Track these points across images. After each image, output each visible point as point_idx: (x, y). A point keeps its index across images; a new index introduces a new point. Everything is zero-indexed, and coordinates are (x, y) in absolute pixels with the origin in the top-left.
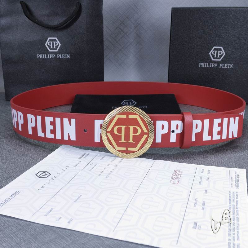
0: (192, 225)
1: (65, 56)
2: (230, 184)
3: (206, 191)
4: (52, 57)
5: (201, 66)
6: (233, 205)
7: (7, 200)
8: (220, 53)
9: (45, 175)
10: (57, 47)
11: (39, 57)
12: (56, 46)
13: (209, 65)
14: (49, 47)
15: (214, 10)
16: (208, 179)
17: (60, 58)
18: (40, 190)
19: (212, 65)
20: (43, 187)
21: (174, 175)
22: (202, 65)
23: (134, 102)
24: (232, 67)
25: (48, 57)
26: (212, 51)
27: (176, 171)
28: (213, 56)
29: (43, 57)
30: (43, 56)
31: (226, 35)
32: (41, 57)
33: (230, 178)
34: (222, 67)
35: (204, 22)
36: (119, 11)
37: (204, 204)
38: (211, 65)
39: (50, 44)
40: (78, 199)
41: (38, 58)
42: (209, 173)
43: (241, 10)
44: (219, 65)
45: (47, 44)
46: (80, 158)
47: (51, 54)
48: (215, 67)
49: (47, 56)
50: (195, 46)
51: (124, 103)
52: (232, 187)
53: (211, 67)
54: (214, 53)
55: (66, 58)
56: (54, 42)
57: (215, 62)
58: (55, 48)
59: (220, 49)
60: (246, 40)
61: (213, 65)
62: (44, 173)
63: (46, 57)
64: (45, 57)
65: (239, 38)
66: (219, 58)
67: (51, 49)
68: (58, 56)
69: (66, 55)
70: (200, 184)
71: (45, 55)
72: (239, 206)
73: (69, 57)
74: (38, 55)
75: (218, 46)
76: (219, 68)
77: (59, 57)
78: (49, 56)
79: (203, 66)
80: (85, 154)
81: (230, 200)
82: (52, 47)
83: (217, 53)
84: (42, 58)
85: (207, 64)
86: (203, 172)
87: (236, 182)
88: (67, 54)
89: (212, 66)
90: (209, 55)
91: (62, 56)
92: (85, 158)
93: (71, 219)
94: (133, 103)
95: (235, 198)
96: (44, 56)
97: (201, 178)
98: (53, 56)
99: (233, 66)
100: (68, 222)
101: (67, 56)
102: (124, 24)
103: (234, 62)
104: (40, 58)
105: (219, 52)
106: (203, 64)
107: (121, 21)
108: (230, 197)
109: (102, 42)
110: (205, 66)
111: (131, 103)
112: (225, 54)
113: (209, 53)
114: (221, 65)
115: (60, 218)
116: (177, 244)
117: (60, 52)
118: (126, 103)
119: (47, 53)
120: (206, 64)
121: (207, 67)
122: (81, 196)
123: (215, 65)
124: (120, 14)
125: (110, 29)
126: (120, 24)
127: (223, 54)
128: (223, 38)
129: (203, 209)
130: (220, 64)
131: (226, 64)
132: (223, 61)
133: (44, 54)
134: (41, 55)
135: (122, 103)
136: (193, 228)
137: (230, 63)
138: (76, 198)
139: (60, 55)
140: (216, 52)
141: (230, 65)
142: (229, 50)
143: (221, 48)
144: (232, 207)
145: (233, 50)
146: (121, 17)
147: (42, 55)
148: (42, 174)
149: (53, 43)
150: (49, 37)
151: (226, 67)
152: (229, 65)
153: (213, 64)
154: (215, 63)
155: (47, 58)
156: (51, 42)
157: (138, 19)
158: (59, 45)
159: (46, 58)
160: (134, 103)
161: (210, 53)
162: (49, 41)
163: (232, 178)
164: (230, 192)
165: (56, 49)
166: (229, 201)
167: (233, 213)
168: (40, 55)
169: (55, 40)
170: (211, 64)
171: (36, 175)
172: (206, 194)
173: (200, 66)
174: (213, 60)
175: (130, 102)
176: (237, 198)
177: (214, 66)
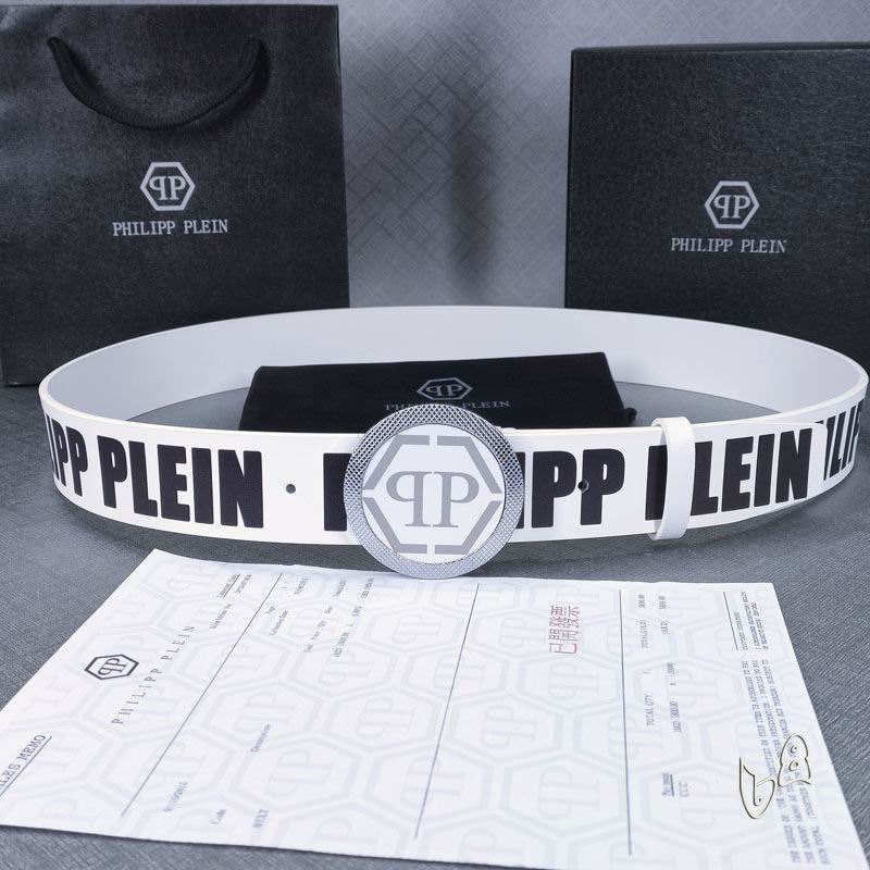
0: (659, 785)
1: (211, 226)
2: (737, 636)
3: (670, 666)
4: (165, 231)
5: (678, 247)
6: (765, 705)
7: (12, 774)
8: (742, 202)
9: (121, 668)
10: (181, 194)
11: (120, 232)
12: (177, 191)
13: (705, 244)
14: (156, 194)
15: (717, 57)
16: (664, 627)
17: (195, 232)
18: (118, 721)
19: (714, 243)
20: (125, 712)
21: (556, 622)
22: (681, 243)
23: (461, 384)
24: (783, 250)
25: (151, 231)
26: (713, 197)
27: (556, 610)
28: (718, 213)
29: (133, 231)
30: (132, 226)
31: (762, 142)
32: (127, 232)
33: (733, 617)
34: (748, 249)
35: (685, 97)
36: (415, 61)
37: (675, 713)
38: (711, 244)
39: (157, 183)
40: (261, 741)
41: (116, 234)
42: (663, 606)
43: (808, 54)
44: (737, 245)
45: (148, 187)
46: (224, 594)
47: (161, 220)
48: (725, 250)
49: (148, 227)
50: (658, 178)
51: (428, 390)
52: (745, 647)
53: (710, 250)
54: (722, 202)
55: (215, 231)
56: (172, 179)
57: (724, 234)
58: (174, 197)
59: (742, 191)
60: (826, 159)
61: (717, 245)
62: (115, 662)
63: (145, 231)
64: (139, 231)
65: (804, 152)
66: (739, 221)
67: (160, 203)
68: (186, 227)
69: (214, 222)
70: (644, 644)
71: (142, 223)
72: (783, 705)
73: (226, 230)
74: (115, 224)
75: (733, 180)
76: (739, 254)
77: (191, 230)
78: (156, 225)
79: (684, 247)
80: (235, 578)
81: (751, 690)
82: (163, 197)
83: (732, 201)
84: (130, 234)
85: (697, 243)
86: (642, 604)
87: (753, 629)
88: (217, 219)
89: (714, 248)
90: (705, 209)
91: (199, 227)
92: (238, 591)
93: (261, 811)
94: (460, 388)
95: (765, 680)
96: (139, 226)
97: (643, 624)
98: (169, 228)
99: (786, 247)
100: (252, 821)
101: (217, 223)
102: (432, 105)
103: (791, 232)
104: (125, 234)
105: (738, 198)
106: (685, 242)
107: (421, 96)
108: (749, 680)
109: (338, 174)
110: (693, 249)
111: (453, 388)
112: (757, 206)
113: (704, 203)
114: (746, 243)
115: (221, 813)
116: (630, 853)
117: (194, 210)
118: (435, 389)
119: (149, 215)
120: (693, 240)
121: (699, 250)
122: (268, 727)
123: (726, 244)
124: (418, 69)
125: (383, 125)
126: (420, 106)
127: (752, 205)
128: (750, 150)
129: (677, 727)
130: (744, 241)
131: (761, 241)
132: (754, 231)
133: (138, 219)
134: (127, 226)
135: (421, 389)
136: (664, 794)
137: (776, 238)
138: (254, 737)
139: (195, 222)
140: (727, 198)
141: (776, 244)
142: (771, 192)
143: (746, 184)
144: (762, 710)
145: (786, 194)
146: (420, 80)
147: (129, 224)
148: (106, 666)
149: (167, 182)
150: (155, 161)
151: (763, 249)
152: (773, 242)
153: (717, 240)
154: (724, 239)
155: (148, 233)
156: (162, 179)
157: (482, 86)
158: (188, 186)
159: (143, 233)
160: (465, 389)
161: (707, 205)
162: (152, 176)
163: (737, 616)
164: (745, 665)
165: (178, 203)
166: (751, 693)
167: (774, 732)
168: (122, 226)
169: (175, 172)
170: (711, 240)
171: (87, 670)
172: (672, 679)
173: (673, 249)
174: (718, 226)
175: (449, 387)
176: (771, 680)
177: (721, 248)
